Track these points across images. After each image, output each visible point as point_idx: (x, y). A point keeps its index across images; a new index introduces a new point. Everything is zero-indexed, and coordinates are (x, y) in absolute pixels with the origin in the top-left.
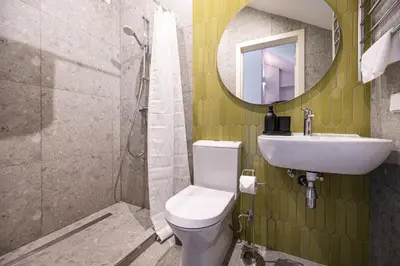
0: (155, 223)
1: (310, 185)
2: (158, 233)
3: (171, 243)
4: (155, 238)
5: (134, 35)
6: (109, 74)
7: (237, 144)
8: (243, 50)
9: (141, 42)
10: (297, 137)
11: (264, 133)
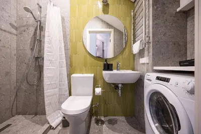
0: (49, 120)
1: (120, 88)
2: (51, 125)
3: (60, 128)
4: (51, 128)
5: (31, 13)
6: (8, 32)
7: (93, 75)
8: (90, 32)
9: (37, 18)
10: (115, 71)
11: (104, 70)
